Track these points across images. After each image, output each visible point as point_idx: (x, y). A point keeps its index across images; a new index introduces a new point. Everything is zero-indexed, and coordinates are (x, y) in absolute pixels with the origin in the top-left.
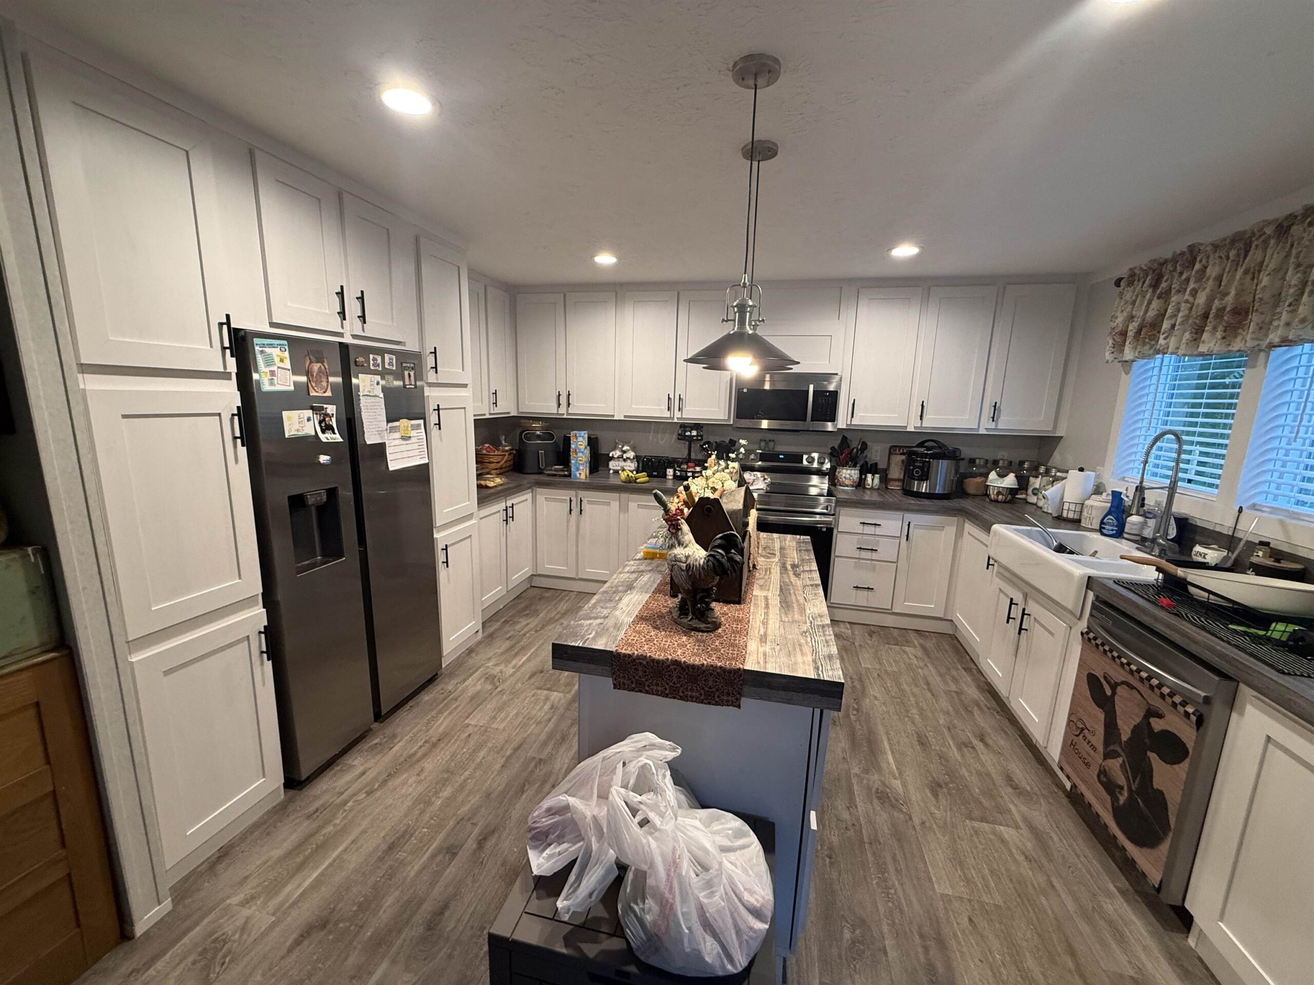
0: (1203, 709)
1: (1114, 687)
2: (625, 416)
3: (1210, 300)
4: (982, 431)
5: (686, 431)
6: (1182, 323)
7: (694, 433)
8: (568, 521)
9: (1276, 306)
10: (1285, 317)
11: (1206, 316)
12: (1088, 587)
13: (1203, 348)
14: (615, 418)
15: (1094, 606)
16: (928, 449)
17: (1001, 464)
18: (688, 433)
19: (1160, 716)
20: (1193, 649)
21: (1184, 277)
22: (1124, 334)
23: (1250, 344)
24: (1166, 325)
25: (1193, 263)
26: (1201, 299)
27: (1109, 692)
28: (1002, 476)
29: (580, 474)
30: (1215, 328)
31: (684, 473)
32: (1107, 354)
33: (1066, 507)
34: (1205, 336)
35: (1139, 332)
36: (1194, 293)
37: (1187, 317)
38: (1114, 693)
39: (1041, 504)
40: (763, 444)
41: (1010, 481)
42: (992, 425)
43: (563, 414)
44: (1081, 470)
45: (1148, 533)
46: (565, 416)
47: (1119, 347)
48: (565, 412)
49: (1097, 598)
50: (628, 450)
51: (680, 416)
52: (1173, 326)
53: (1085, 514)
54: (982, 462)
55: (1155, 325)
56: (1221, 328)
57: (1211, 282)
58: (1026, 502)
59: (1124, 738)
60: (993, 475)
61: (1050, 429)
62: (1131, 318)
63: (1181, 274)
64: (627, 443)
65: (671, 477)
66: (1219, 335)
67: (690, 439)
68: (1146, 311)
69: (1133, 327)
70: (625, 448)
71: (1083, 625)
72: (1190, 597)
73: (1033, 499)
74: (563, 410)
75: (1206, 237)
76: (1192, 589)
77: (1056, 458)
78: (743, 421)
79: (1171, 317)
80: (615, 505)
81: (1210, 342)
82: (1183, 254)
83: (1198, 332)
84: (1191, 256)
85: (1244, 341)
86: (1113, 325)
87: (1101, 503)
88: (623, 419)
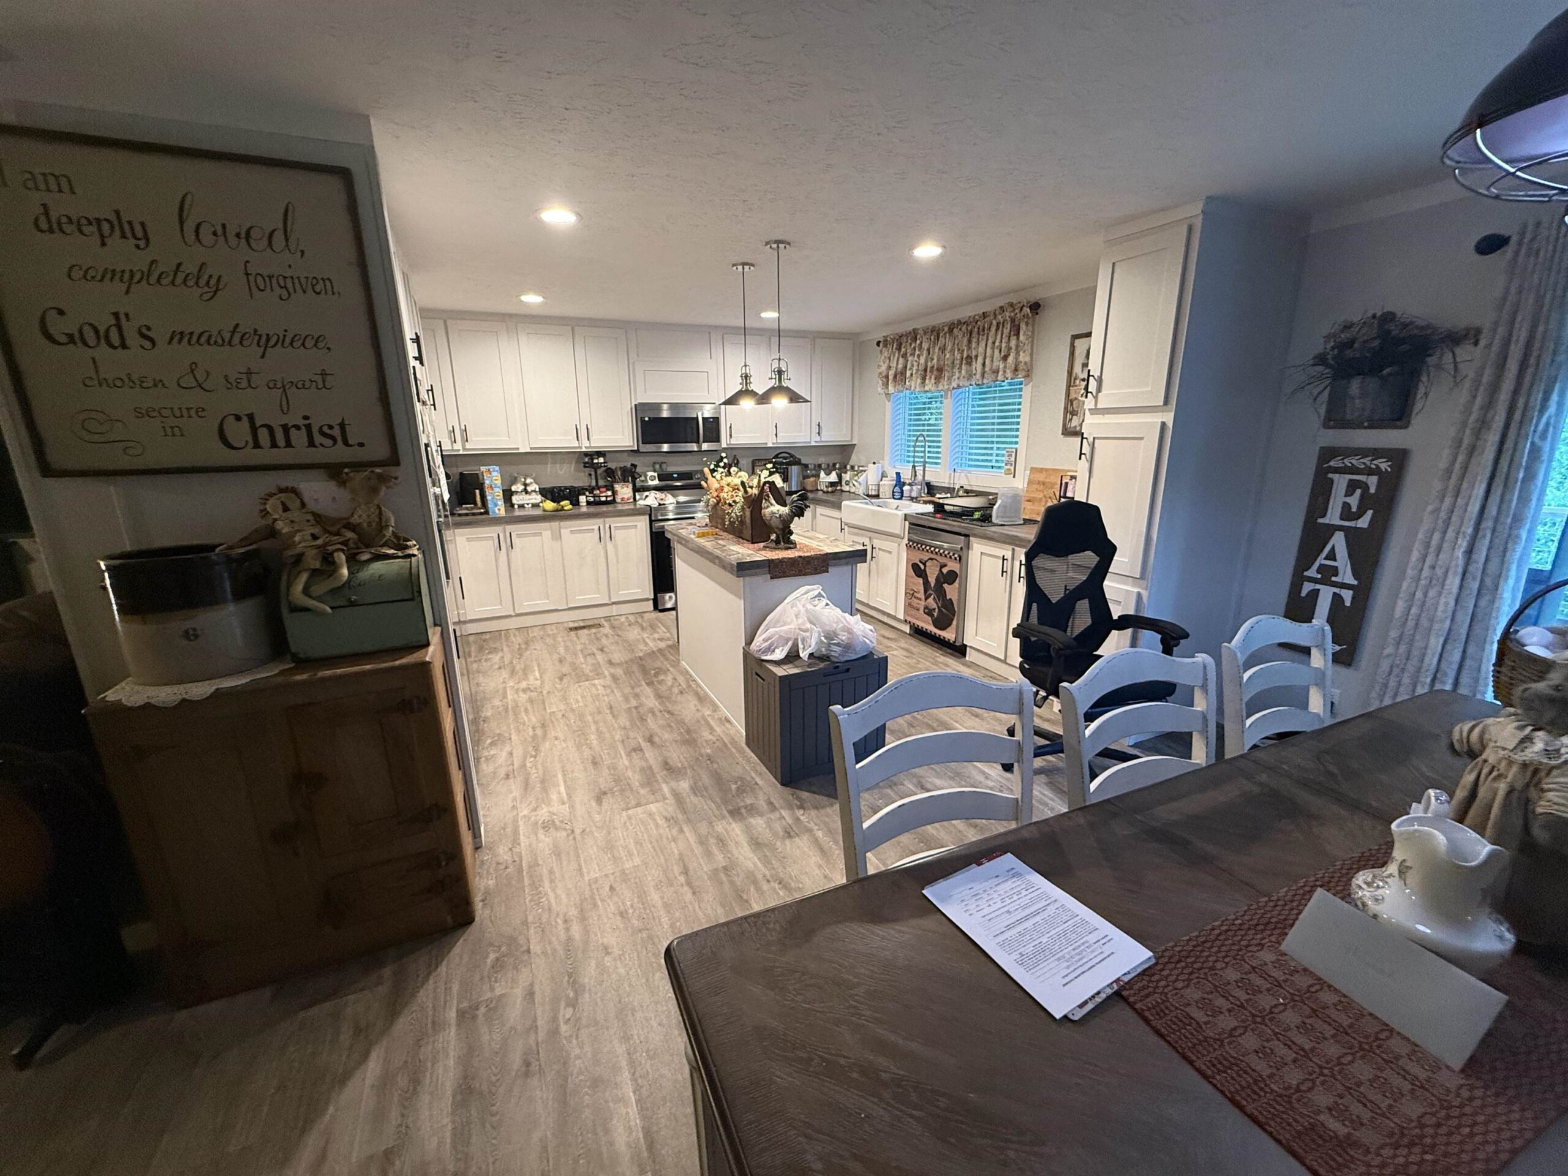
0: (960, 553)
1: (924, 564)
2: (531, 448)
3: (926, 362)
4: (813, 444)
5: (593, 459)
6: (916, 373)
7: (601, 460)
8: (496, 560)
9: (953, 368)
10: (957, 374)
11: (925, 370)
12: (905, 520)
13: (927, 388)
14: (520, 451)
15: (909, 528)
16: (785, 458)
17: (823, 466)
18: (596, 461)
19: (945, 566)
20: (954, 529)
21: (913, 346)
22: (887, 377)
23: (946, 387)
24: (908, 373)
25: (915, 339)
26: (922, 360)
27: (922, 567)
28: (828, 474)
29: (499, 510)
30: (930, 378)
31: (597, 499)
32: (879, 389)
33: (870, 487)
34: (927, 381)
35: (895, 377)
36: (919, 356)
37: (918, 370)
38: (925, 566)
39: (853, 490)
40: (657, 466)
41: (833, 477)
42: (818, 439)
43: (459, 450)
44: (874, 463)
45: (914, 494)
46: (461, 452)
47: (886, 385)
48: (461, 448)
49: (910, 523)
50: (531, 483)
51: (588, 445)
52: (912, 375)
53: (881, 490)
54: (813, 467)
55: (903, 373)
56: (933, 377)
57: (925, 352)
58: (842, 491)
59: (932, 585)
60: (822, 474)
61: (849, 439)
62: (890, 367)
63: (911, 344)
64: (530, 476)
65: (585, 504)
66: (933, 381)
67: (596, 467)
68: (897, 364)
69: (891, 373)
70: (529, 481)
71: (906, 541)
72: (945, 511)
73: (846, 488)
74: (458, 446)
75: (919, 324)
76: (946, 507)
77: (854, 460)
78: (648, 446)
79: (910, 369)
80: (547, 534)
81: (930, 384)
82: (910, 333)
83: (924, 379)
84: (914, 335)
85: (944, 385)
86: (880, 371)
87: (888, 483)
88: (529, 450)
